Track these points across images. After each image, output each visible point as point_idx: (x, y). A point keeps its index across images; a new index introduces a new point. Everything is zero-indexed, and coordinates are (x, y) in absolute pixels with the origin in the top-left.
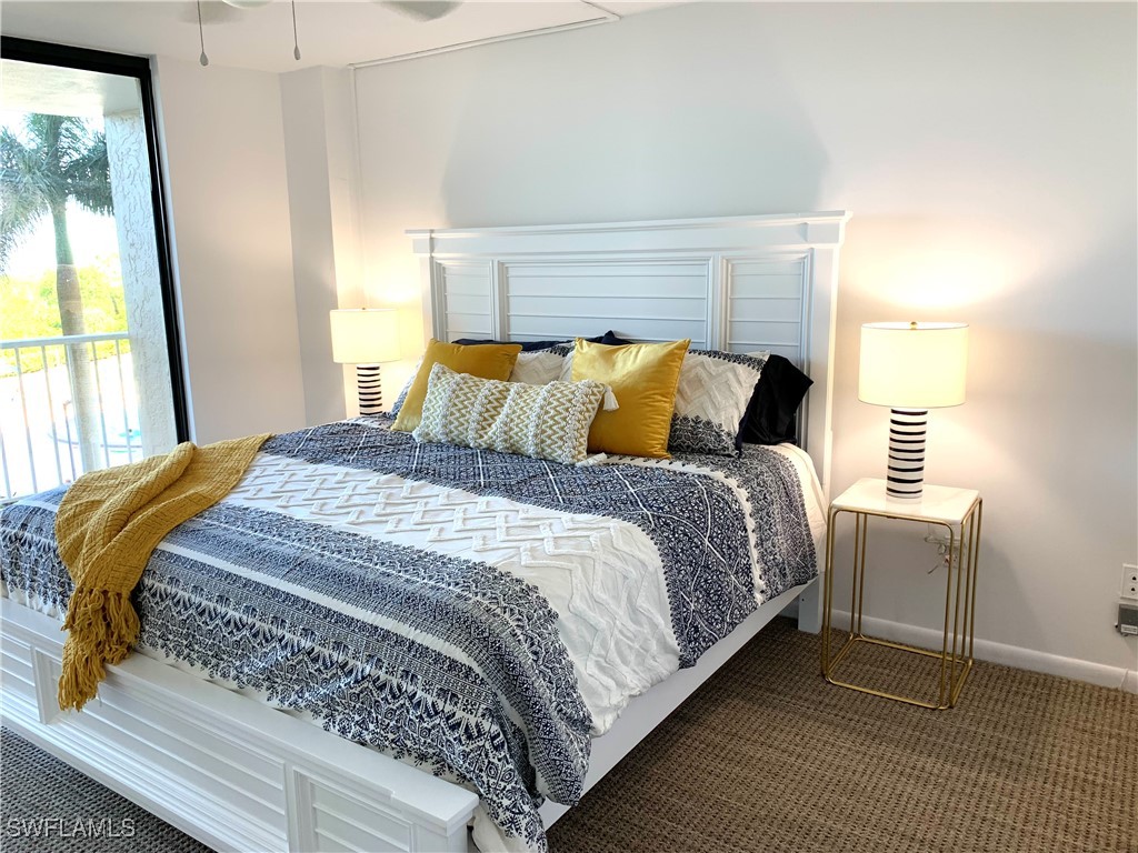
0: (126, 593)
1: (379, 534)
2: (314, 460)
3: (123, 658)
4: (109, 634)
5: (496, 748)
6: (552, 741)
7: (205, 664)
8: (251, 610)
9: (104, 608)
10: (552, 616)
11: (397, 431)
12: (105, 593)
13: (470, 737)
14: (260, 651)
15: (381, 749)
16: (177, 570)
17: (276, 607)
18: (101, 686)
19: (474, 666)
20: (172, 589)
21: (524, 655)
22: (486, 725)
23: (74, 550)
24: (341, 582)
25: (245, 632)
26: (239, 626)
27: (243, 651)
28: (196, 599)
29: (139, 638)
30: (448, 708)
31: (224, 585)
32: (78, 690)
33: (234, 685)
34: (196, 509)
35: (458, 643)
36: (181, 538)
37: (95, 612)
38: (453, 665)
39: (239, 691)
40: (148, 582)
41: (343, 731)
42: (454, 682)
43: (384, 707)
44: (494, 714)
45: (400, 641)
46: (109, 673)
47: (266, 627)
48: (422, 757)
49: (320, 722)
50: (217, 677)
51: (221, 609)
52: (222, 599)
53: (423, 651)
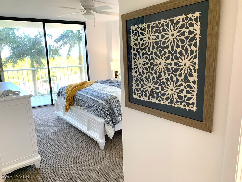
0: (72, 97)
1: (103, 92)
2: (101, 84)
3: (72, 106)
4: (70, 102)
5: (108, 115)
6: (115, 115)
7: (80, 106)
8: (85, 99)
9: (70, 99)
10: (119, 101)
11: (116, 81)
12: (70, 97)
13: (105, 113)
14: (86, 104)
15: (97, 115)
16: (78, 95)
17: (88, 98)
18: (69, 109)
19: (106, 105)
20: (77, 97)
21: (113, 105)
22: (107, 112)
23: (67, 92)
24: (95, 96)
25: (84, 102)
26: (84, 101)
27: (84, 104)
28: (80, 98)
29: (74, 103)
30: (103, 110)
31: (83, 96)
32: (67, 110)
33: (83, 109)
34: (82, 88)
35: (105, 102)
36: (79, 91)
37: (69, 99)
38: (104, 105)
39: (84, 110)
40: (75, 96)
41: (93, 114)
42: (104, 107)
43: (97, 110)
44: (108, 111)
45: (99, 102)
46: (70, 108)
47: (86, 101)
48: (101, 117)
49: (91, 113)
50: (81, 108)
51: (82, 99)
52: (82, 98)
53: (101, 103)
